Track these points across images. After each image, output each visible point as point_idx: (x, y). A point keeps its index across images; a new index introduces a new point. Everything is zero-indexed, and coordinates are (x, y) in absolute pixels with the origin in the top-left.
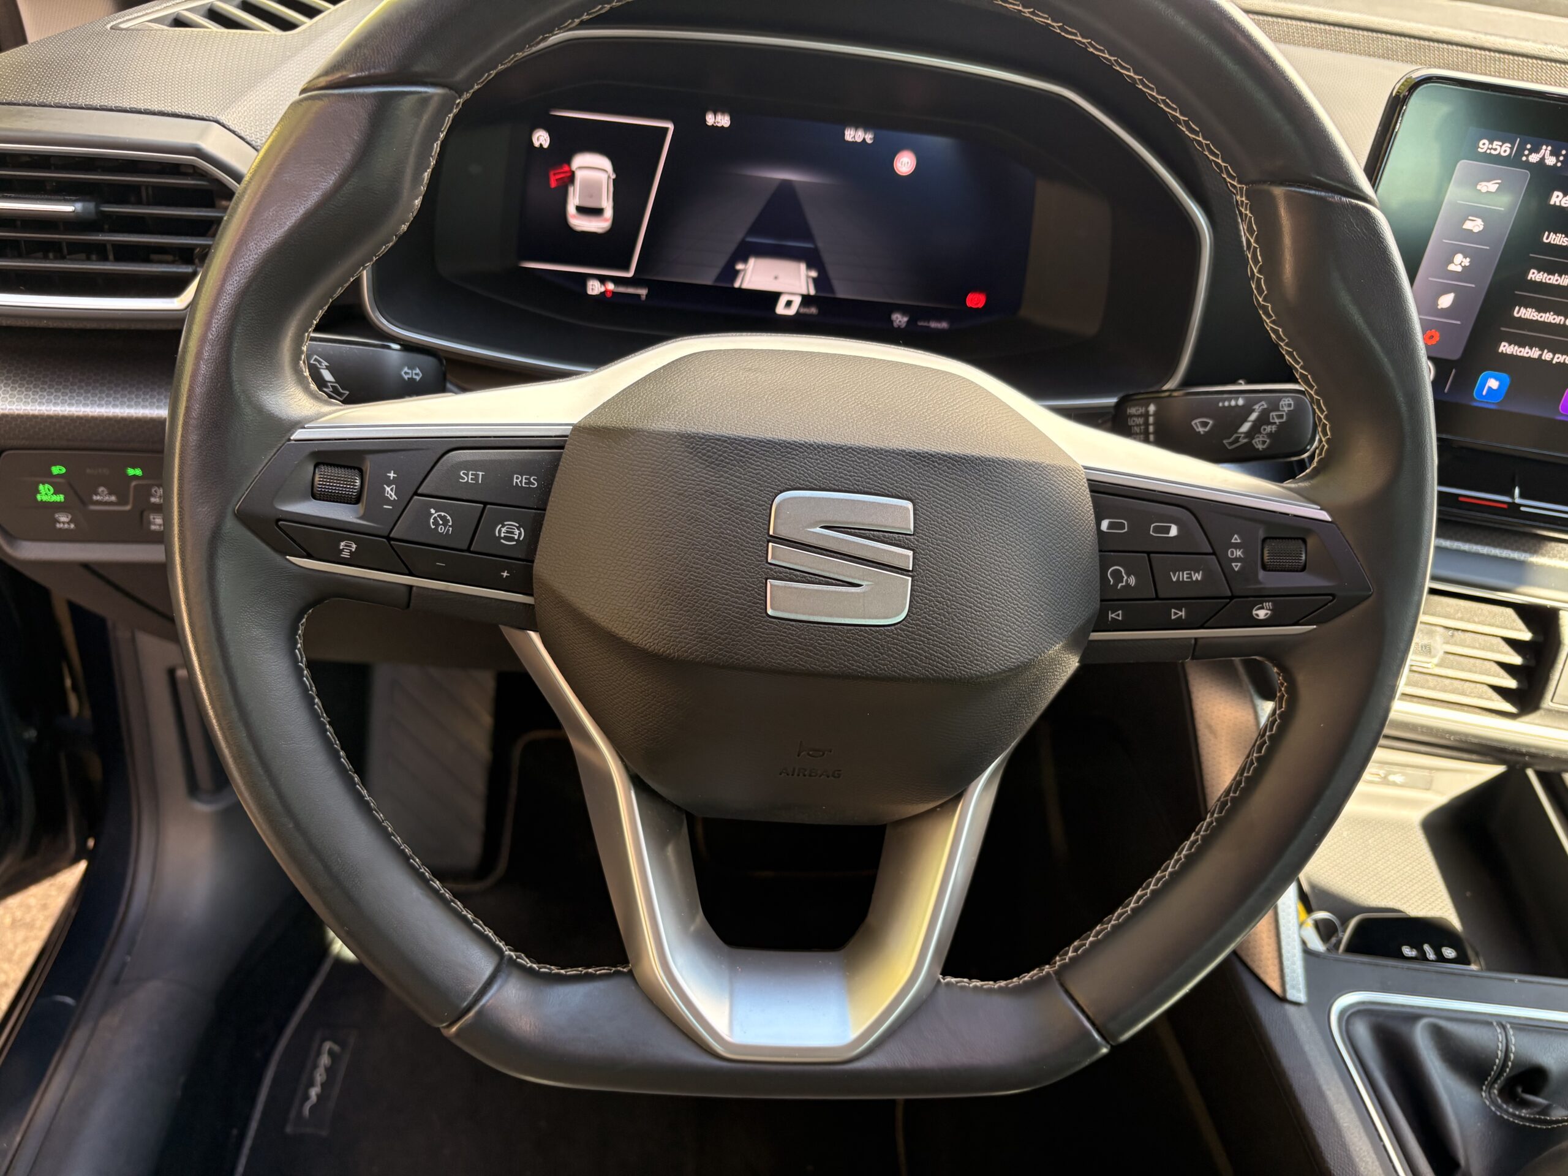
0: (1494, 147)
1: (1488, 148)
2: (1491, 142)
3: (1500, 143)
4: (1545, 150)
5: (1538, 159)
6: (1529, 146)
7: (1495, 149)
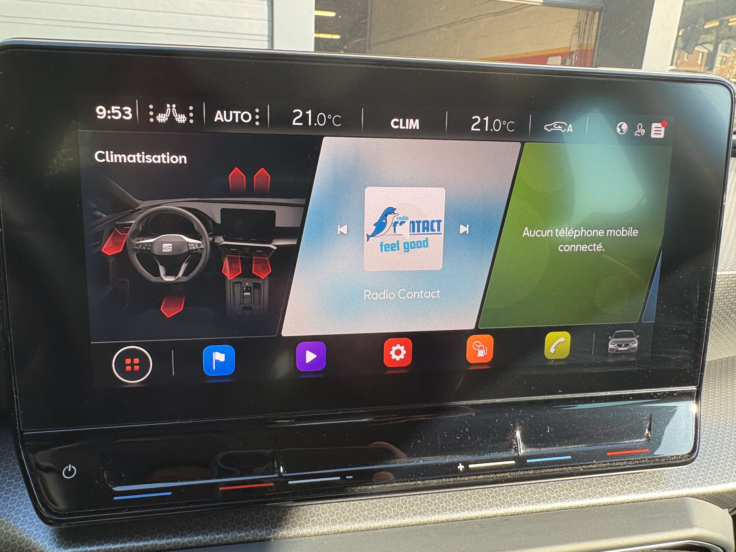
0: (113, 112)
1: (107, 114)
2: (108, 108)
3: (119, 108)
4: (171, 108)
5: (167, 118)
6: (151, 107)
7: (116, 114)
